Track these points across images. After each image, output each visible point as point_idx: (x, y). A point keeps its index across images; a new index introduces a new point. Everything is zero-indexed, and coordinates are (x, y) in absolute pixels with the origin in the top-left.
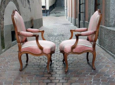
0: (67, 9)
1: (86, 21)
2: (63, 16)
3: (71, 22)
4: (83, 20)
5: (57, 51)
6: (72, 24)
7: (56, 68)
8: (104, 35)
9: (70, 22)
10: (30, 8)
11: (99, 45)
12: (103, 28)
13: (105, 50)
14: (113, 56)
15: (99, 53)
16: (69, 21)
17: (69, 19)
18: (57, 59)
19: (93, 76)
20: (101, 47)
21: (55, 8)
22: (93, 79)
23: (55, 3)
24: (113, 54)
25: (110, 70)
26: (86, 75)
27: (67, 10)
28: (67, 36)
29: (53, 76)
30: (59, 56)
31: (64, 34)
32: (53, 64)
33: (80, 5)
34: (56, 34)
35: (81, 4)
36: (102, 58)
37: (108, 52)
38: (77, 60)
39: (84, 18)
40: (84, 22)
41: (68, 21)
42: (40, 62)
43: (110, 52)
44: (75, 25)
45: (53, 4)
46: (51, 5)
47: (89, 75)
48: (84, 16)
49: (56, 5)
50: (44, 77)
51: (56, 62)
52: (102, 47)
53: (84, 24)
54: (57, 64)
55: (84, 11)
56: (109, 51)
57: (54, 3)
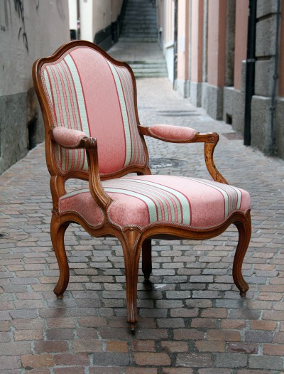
0: (175, 47)
2: (157, 75)
3: (199, 105)
4: (270, 93)
6: (202, 111)
7: (188, 321)
9: (190, 105)
10: (25, 35)
16: (185, 97)
18: (176, 274)
21: (120, 39)
23: (121, 17)
27: (176, 51)
28: (197, 167)
29: (179, 362)
30: (185, 259)
31: (180, 156)
32: (164, 297)
33: (253, 21)
35: (258, 16)
39: (271, 81)
40: (274, 102)
41: (182, 98)
42: (98, 287)
44: (219, 118)
45: (110, 24)
46: (103, 26)
48: (272, 73)
49: (122, 26)
50: (136, 365)
51: (177, 289)
53: (273, 110)
54: (183, 300)
55: (273, 51)
57: (114, 20)
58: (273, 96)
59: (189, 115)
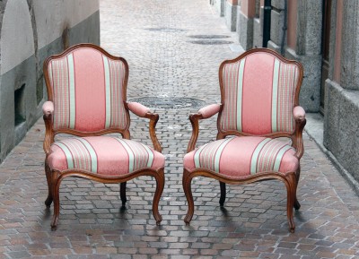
1: (289, 45)
3: (233, 29)
4: (280, 42)
5: (177, 168)
8: (336, 117)
11: (325, 150)
12: (336, 92)
13: (338, 168)
14: (354, 187)
15: (315, 177)
17: (222, 11)
19: (281, 237)
20: (328, 156)
22: (277, 244)
24: (354, 182)
25: (330, 225)
26: (263, 235)
31: (201, 96)
34: (166, 95)
36: (321, 193)
37: (344, 175)
38: (242, 196)
39: (281, 32)
40: (282, 51)
41: (218, 16)
43: (349, 176)
47: (270, 233)
48: (282, 25)
51: (178, 200)
52: (331, 155)
54: (180, 206)
55: (283, 7)
56: (346, 172)
58: (282, 45)
59: (220, 43)
